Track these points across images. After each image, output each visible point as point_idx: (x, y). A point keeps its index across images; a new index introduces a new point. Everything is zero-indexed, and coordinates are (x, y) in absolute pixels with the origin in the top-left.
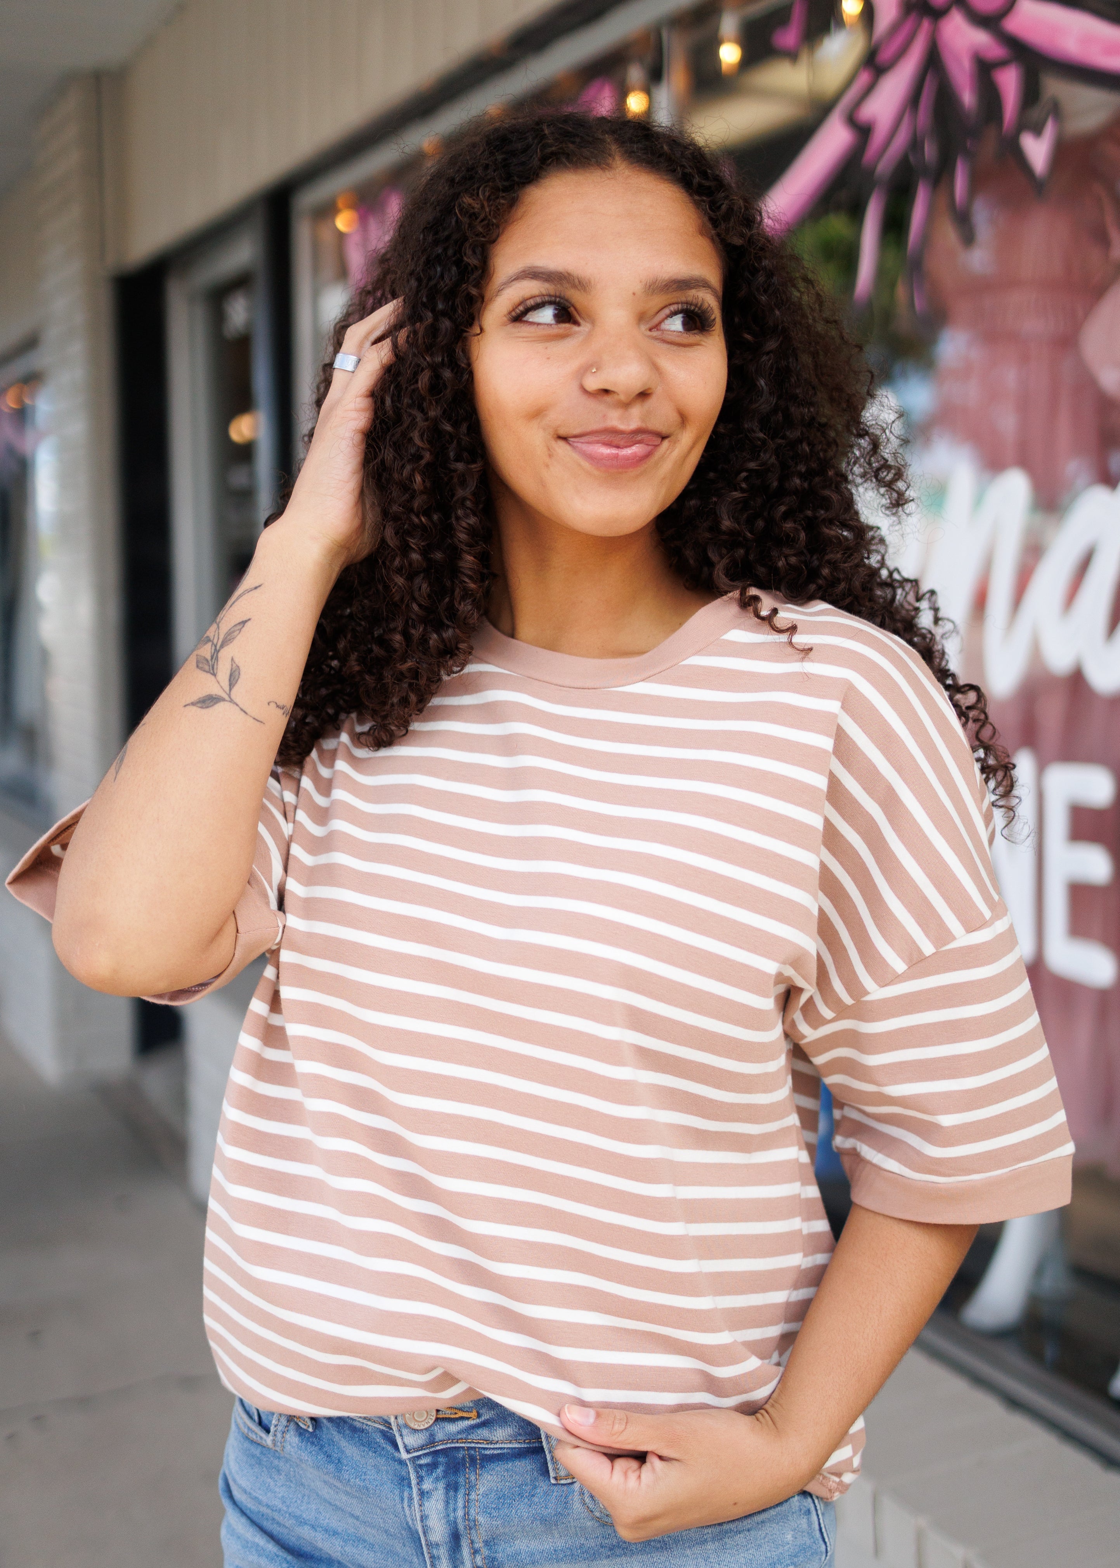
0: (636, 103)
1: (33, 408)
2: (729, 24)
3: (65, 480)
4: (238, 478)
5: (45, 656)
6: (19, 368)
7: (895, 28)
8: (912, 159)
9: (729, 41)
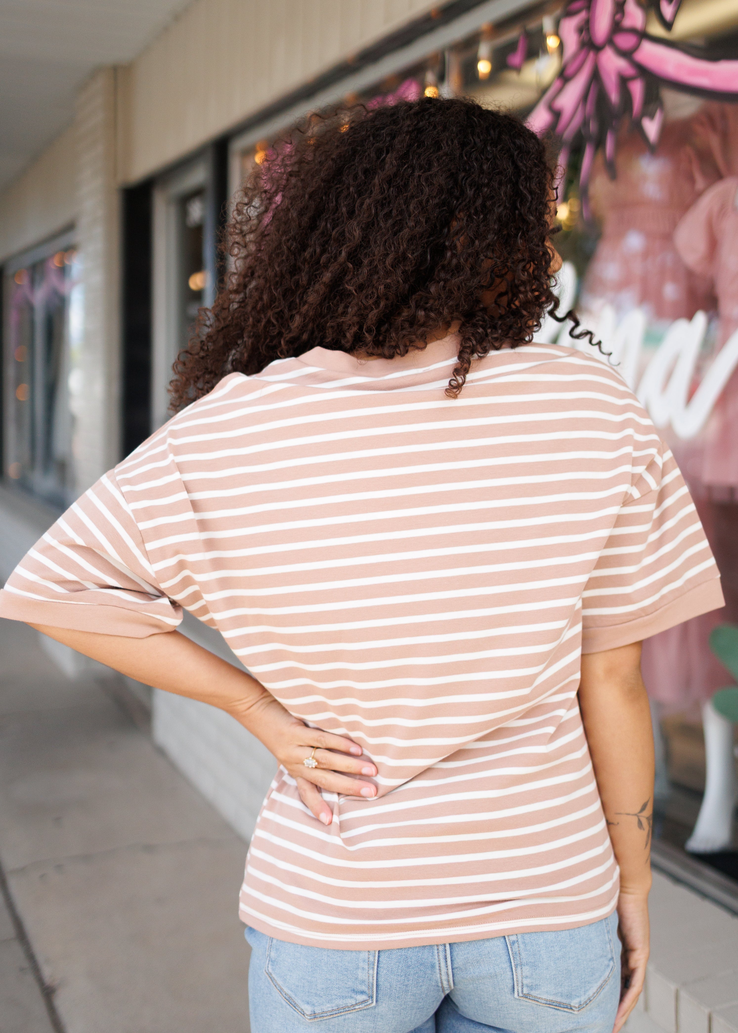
0: (430, 92)
1: (70, 267)
2: (484, 50)
3: (88, 310)
4: (193, 310)
5: (73, 420)
6: (63, 242)
7: (575, 56)
8: (583, 132)
9: (483, 59)
